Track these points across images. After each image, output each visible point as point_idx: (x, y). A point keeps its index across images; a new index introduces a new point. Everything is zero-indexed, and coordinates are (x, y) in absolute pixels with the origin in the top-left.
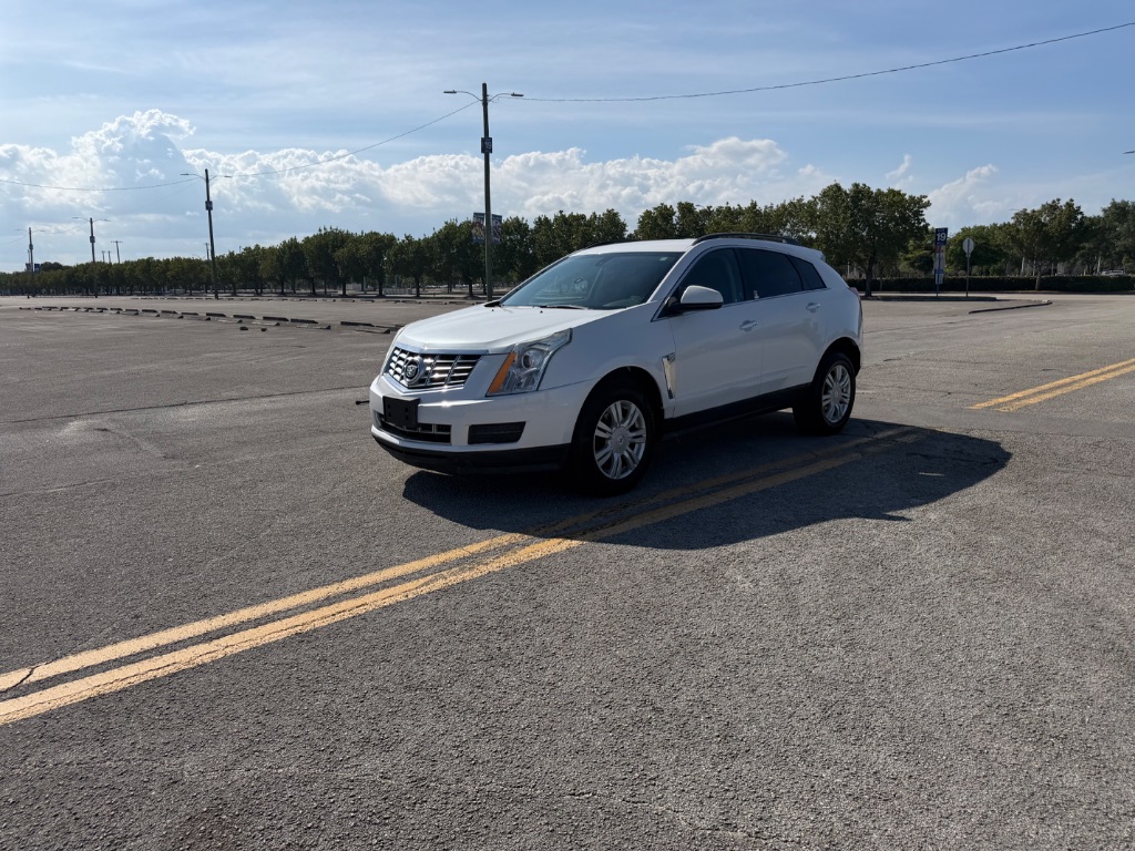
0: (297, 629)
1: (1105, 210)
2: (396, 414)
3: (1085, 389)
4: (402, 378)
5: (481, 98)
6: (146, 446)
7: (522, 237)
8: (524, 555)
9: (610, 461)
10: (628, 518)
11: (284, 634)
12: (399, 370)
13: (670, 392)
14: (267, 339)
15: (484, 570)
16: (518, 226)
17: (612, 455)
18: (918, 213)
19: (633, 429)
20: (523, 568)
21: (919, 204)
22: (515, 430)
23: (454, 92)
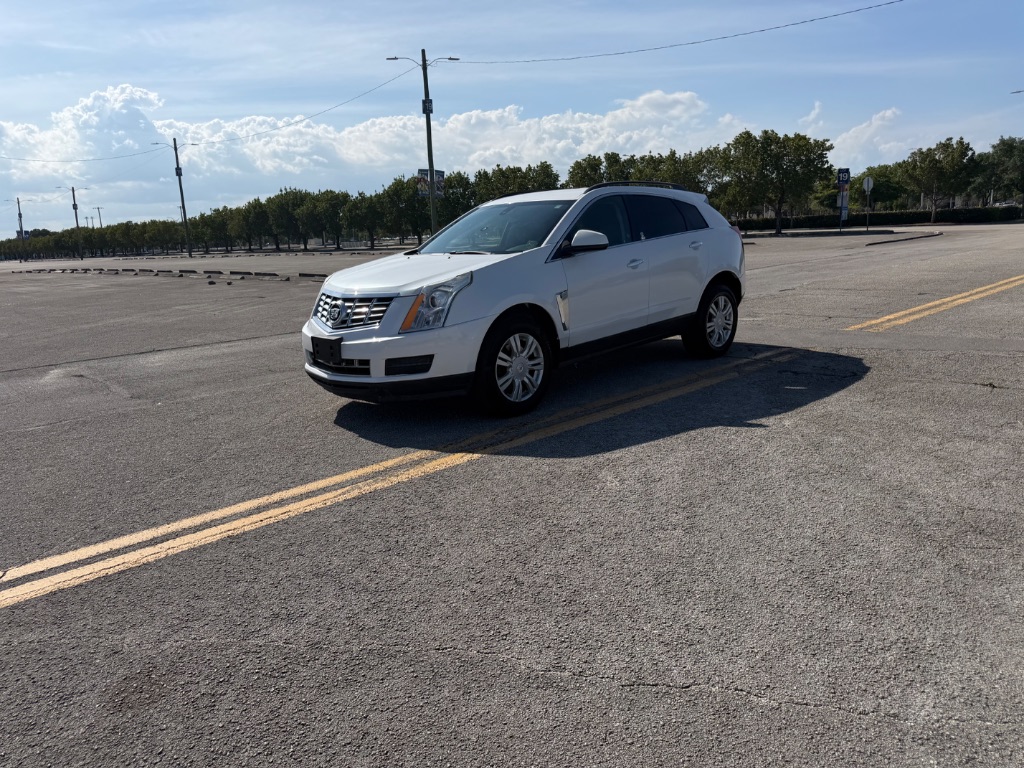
0: (230, 533)
1: (994, 147)
2: (324, 352)
3: (950, 310)
4: (327, 320)
5: (421, 63)
6: (115, 388)
7: (465, 190)
8: (429, 468)
9: (512, 385)
10: (525, 434)
11: (218, 537)
12: (325, 313)
13: (564, 325)
14: (232, 291)
15: (395, 480)
16: (460, 179)
17: (513, 381)
18: (822, 156)
19: (531, 358)
20: (428, 478)
21: (822, 147)
22: (425, 362)
23: (396, 58)
